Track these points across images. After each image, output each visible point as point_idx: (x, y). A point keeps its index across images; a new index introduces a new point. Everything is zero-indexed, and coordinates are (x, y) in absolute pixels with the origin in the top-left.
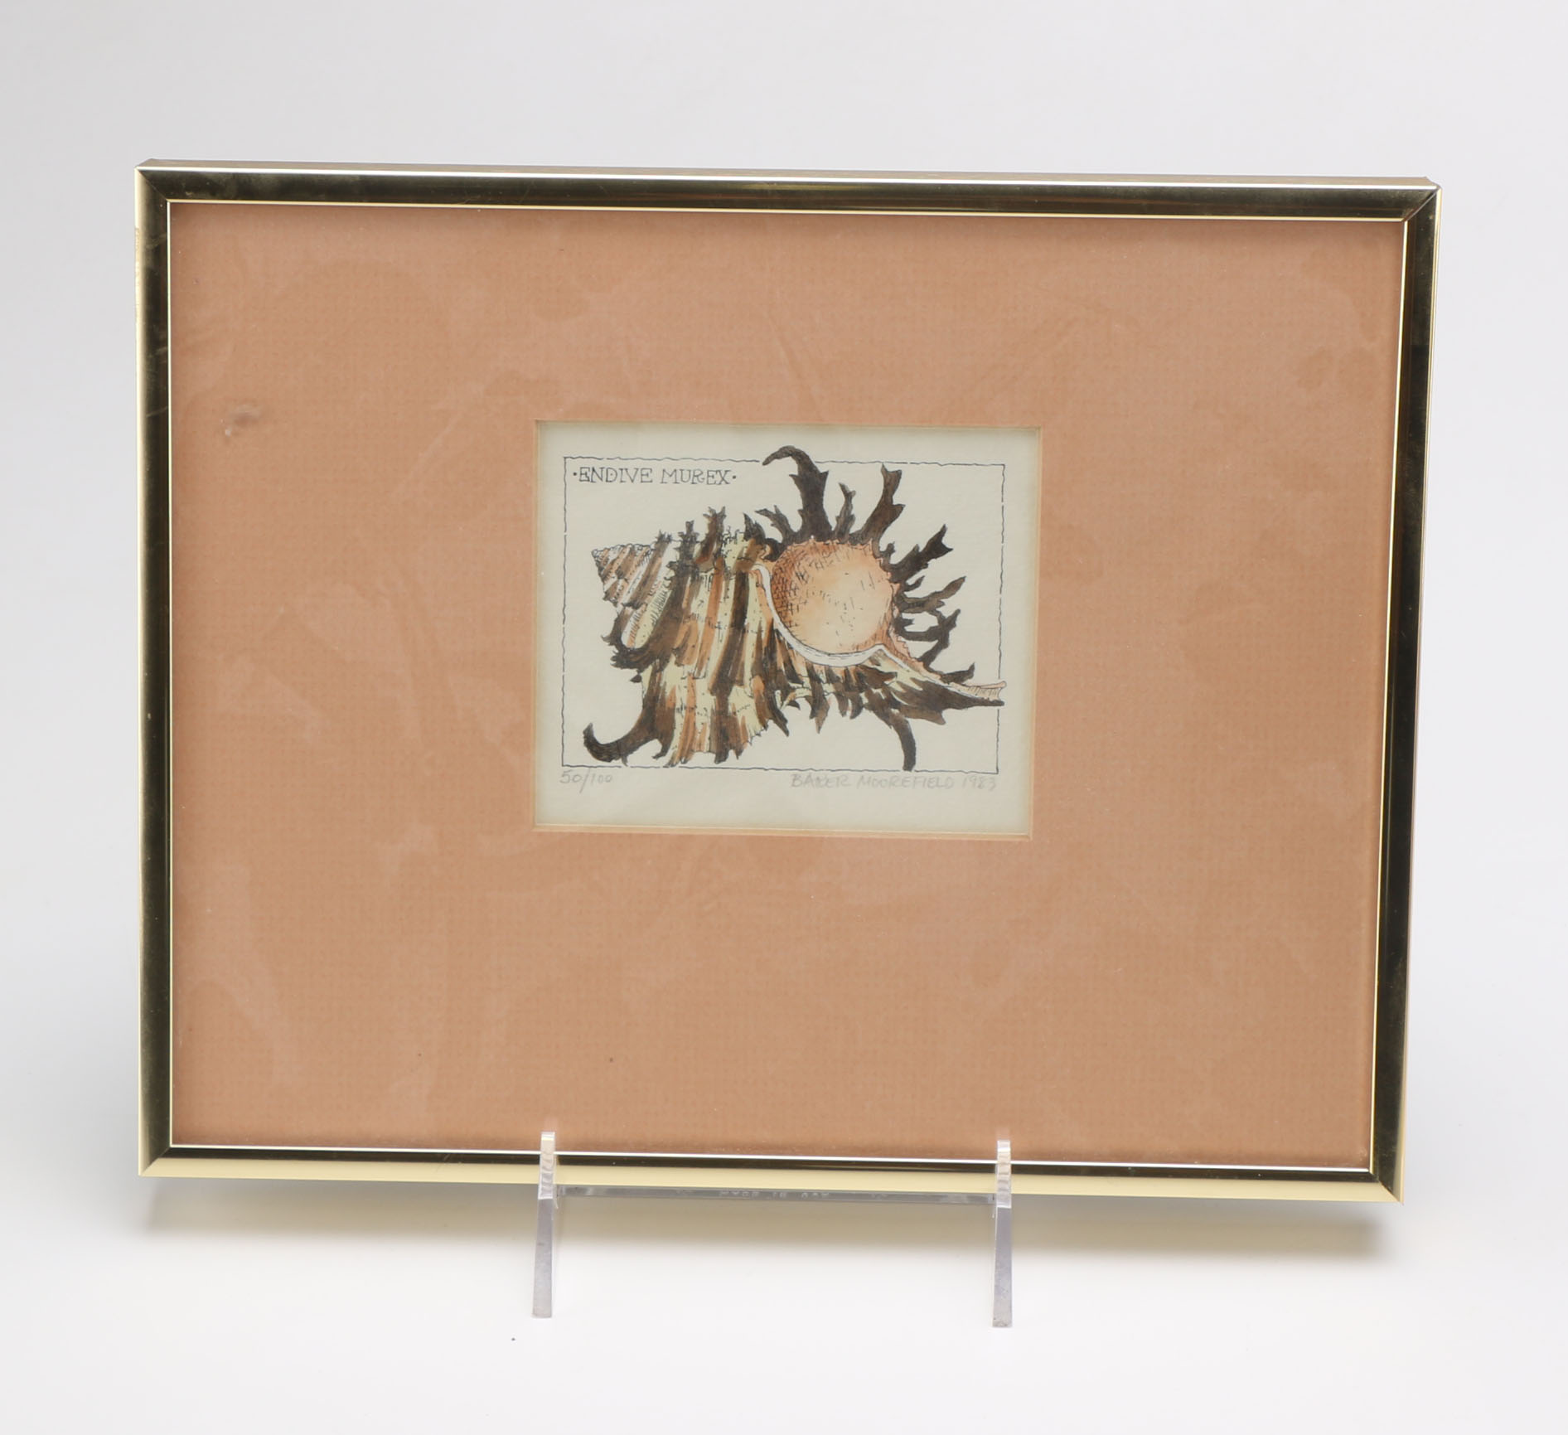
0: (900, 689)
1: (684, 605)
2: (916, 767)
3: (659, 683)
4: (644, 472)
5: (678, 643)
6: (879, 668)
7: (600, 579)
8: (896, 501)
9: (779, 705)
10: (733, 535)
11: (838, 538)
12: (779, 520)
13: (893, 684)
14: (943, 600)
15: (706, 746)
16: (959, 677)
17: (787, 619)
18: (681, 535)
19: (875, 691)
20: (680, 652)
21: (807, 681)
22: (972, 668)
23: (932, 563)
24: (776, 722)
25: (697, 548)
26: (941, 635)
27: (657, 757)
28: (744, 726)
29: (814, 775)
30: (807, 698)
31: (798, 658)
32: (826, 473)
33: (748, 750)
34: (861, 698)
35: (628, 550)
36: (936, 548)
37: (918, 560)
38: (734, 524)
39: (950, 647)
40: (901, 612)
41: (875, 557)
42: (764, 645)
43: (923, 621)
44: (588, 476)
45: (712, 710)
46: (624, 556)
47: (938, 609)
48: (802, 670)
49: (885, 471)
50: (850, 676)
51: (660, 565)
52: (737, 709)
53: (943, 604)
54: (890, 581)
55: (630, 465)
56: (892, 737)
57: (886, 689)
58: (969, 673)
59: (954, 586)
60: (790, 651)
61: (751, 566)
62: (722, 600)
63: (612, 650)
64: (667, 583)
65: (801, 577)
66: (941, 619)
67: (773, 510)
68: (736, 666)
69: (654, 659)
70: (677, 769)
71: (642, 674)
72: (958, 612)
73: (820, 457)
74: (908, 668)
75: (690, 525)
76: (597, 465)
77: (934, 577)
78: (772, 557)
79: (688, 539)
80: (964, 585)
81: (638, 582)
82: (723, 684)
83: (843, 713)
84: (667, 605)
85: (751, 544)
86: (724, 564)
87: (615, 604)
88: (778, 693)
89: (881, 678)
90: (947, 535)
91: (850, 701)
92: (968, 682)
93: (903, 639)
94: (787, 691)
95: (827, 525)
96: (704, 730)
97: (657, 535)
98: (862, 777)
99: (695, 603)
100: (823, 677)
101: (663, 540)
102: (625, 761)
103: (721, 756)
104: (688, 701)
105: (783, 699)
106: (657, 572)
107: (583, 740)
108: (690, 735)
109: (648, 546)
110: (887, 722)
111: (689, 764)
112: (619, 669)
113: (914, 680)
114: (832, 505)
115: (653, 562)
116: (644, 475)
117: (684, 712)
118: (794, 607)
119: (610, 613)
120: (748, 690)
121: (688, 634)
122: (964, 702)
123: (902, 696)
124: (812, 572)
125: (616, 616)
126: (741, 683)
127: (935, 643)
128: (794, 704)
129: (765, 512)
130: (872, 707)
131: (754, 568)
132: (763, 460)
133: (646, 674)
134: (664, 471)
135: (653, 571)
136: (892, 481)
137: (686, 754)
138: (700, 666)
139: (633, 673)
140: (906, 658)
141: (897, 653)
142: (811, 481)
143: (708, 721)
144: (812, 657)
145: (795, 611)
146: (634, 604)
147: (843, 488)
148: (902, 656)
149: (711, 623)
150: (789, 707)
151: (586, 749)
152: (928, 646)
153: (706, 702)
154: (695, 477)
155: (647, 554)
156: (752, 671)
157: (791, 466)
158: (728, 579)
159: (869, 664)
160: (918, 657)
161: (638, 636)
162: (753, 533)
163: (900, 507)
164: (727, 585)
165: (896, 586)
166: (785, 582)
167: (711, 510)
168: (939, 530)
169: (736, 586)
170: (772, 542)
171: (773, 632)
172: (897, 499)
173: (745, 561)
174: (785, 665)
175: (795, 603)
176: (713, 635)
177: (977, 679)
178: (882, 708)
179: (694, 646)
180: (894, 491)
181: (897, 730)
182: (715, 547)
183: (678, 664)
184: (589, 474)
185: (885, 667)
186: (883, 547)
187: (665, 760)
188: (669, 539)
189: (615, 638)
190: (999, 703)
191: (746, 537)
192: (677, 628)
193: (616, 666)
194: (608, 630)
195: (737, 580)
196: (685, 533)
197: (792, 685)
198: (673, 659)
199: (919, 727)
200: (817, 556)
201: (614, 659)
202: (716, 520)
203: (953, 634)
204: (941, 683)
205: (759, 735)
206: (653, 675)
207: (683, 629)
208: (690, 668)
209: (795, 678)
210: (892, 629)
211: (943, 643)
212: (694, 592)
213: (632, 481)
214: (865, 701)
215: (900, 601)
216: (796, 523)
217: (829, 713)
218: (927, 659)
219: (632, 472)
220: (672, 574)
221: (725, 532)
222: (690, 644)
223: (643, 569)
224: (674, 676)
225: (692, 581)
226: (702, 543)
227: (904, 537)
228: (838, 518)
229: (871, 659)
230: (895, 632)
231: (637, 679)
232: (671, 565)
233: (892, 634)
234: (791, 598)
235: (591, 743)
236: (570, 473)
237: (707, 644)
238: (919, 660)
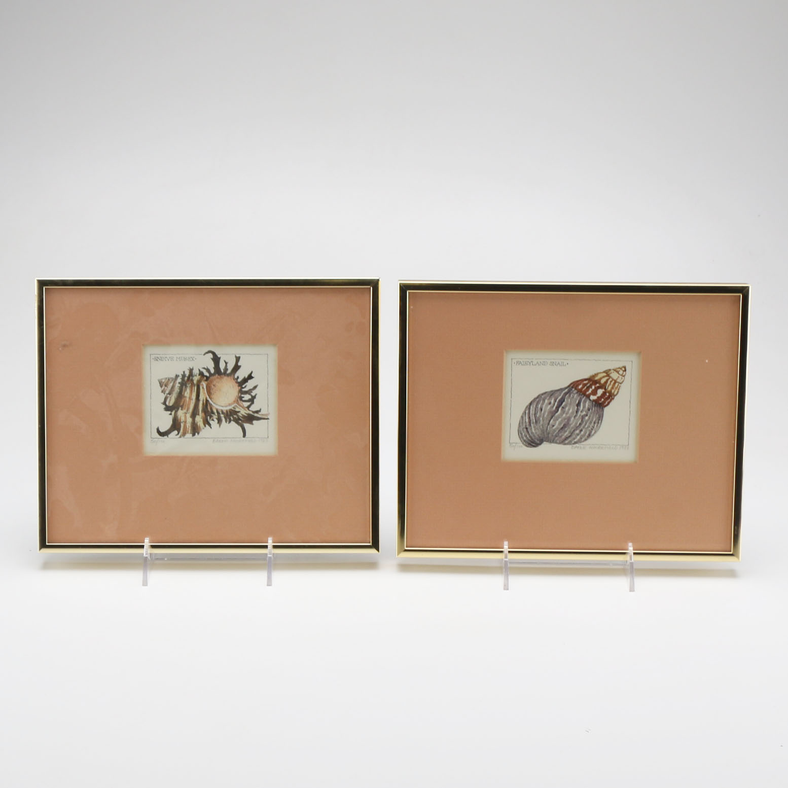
0: (241, 416)
1: (183, 394)
2: (246, 436)
3: (177, 415)
5: (181, 404)
6: (235, 410)
9: (209, 420)
10: (196, 374)
11: (224, 375)
12: (208, 370)
13: (240, 414)
14: (252, 391)
15: (190, 432)
16: (257, 412)
17: (211, 397)
18: (182, 375)
19: (235, 416)
20: (182, 406)
21: (216, 414)
22: (261, 409)
23: (249, 381)
24: (208, 425)
25: (186, 378)
26: (252, 400)
27: (177, 435)
28: (200, 426)
29: (219, 439)
30: (216, 418)
31: (214, 408)
32: (220, 357)
33: (201, 433)
34: (231, 418)
35: (167, 379)
36: (250, 377)
37: (245, 380)
38: (196, 372)
40: (241, 394)
41: (234, 380)
42: (205, 404)
43: (247, 397)
44: (156, 359)
45: (191, 423)
46: (167, 381)
47: (251, 394)
48: (215, 411)
49: (236, 357)
50: (228, 412)
51: (176, 383)
52: (198, 422)
54: (238, 386)
55: (168, 356)
56: (240, 428)
57: (238, 416)
58: (260, 411)
59: (255, 387)
60: (212, 406)
62: (193, 392)
63: (164, 406)
64: (178, 388)
65: (214, 385)
66: (252, 396)
67: (206, 368)
68: (197, 410)
69: (175, 409)
70: (182, 439)
72: (256, 394)
73: (219, 353)
74: (243, 410)
75: (184, 372)
76: (159, 356)
78: (206, 380)
79: (184, 376)
81: (170, 388)
82: (194, 415)
83: (226, 422)
84: (178, 394)
85: (200, 377)
86: (193, 382)
87: (164, 394)
88: (209, 417)
89: (236, 413)
90: (253, 373)
91: (228, 419)
92: (260, 413)
93: (242, 402)
94: (211, 417)
95: (221, 372)
96: (189, 428)
98: (232, 440)
99: (186, 393)
100: (221, 413)
101: (177, 376)
102: (168, 436)
103: (194, 435)
104: (185, 420)
106: (175, 385)
108: (185, 429)
109: (173, 378)
110: (238, 425)
111: (185, 437)
113: (246, 414)
114: (222, 366)
115: (174, 382)
116: (172, 359)
117: (183, 423)
119: (163, 397)
120: (201, 416)
121: (184, 402)
122: (258, 419)
124: (217, 384)
125: (165, 397)
126: (199, 415)
127: (251, 402)
128: (213, 420)
129: (204, 368)
130: (234, 421)
131: (202, 383)
133: (173, 413)
134: (177, 357)
136: (238, 359)
137: (184, 434)
138: (187, 411)
139: (169, 412)
140: (243, 407)
141: (240, 405)
142: (216, 360)
143: (190, 425)
144: (217, 407)
145: (213, 395)
146: (170, 394)
147: (225, 361)
148: (241, 406)
149: (190, 398)
152: (248, 404)
153: (189, 420)
154: (185, 359)
155: (173, 380)
156: (201, 411)
157: (211, 355)
158: (194, 386)
159: (233, 409)
161: (171, 402)
162: (201, 374)
163: (240, 366)
164: (194, 388)
165: (240, 388)
166: (210, 387)
167: (190, 368)
168: (251, 372)
169: (197, 388)
170: (206, 376)
171: (207, 401)
172: (239, 364)
173: (199, 382)
174: (210, 409)
175: (213, 393)
176: (191, 402)
177: (262, 412)
178: (237, 421)
180: (238, 362)
181: (241, 426)
182: (191, 378)
183: (182, 410)
185: (237, 410)
186: (236, 377)
187: (179, 436)
189: (164, 403)
190: (268, 419)
191: (199, 375)
192: (181, 400)
193: (165, 411)
194: (163, 400)
197: (213, 415)
198: (180, 408)
199: (246, 426)
200: (218, 380)
201: (164, 409)
202: (191, 370)
203: (255, 400)
204: (253, 414)
205: (204, 429)
206: (175, 413)
207: (183, 400)
208: (185, 411)
209: (213, 413)
211: (253, 403)
212: (186, 390)
213: (168, 360)
215: (241, 392)
216: (212, 371)
217: (222, 422)
218: (248, 407)
219: (168, 358)
220: (180, 385)
221: (194, 374)
222: (185, 404)
223: (171, 384)
224: (180, 413)
225: (185, 387)
228: (224, 369)
229: (233, 407)
230: (240, 400)
231: (171, 414)
232: (179, 383)
234: (212, 391)
235: (158, 432)
236: (152, 358)
237: (189, 404)
238: (246, 407)
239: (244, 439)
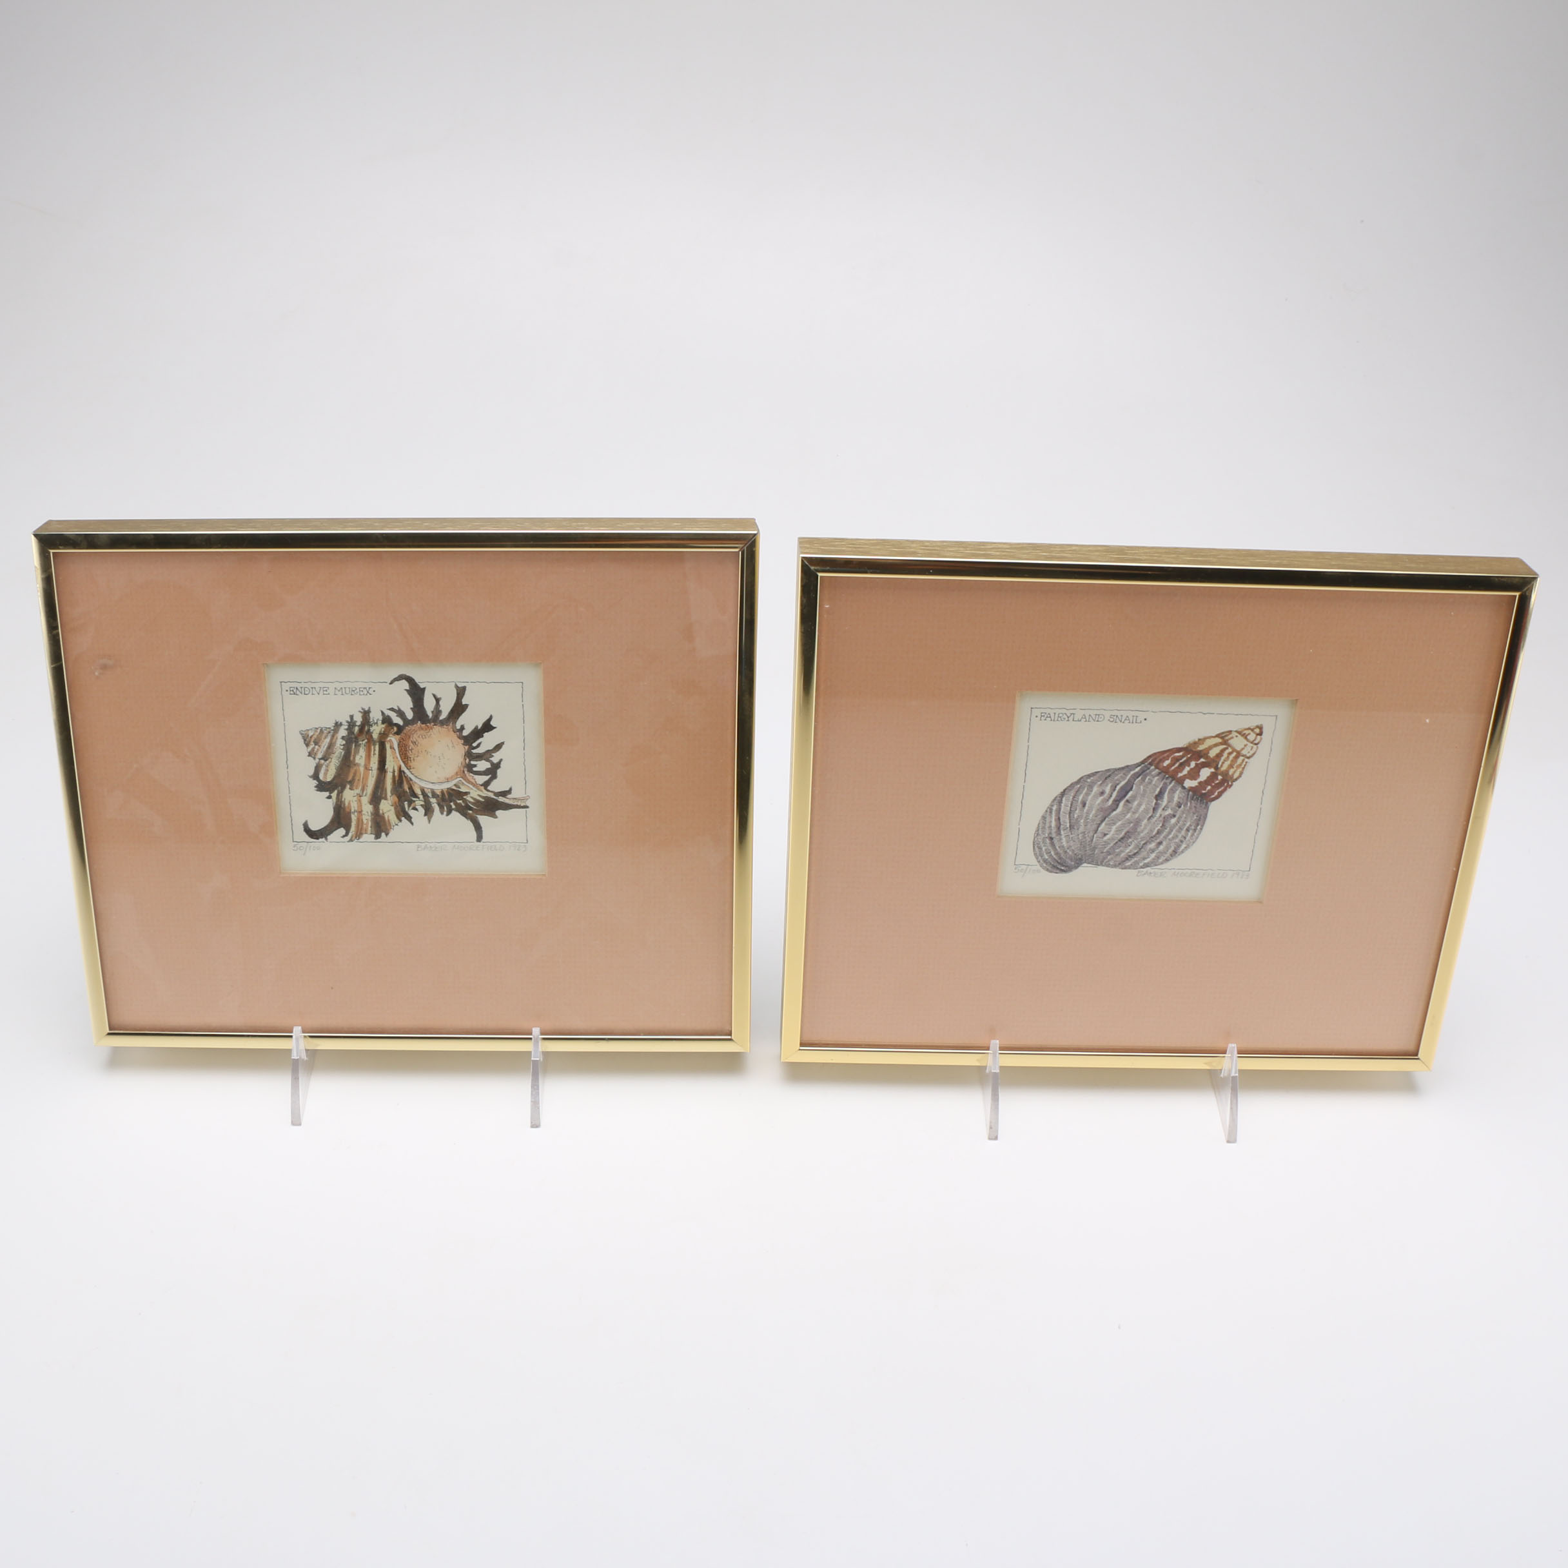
0: (472, 801)
1: (352, 758)
2: (483, 840)
3: (341, 799)
4: (325, 689)
5: (350, 778)
6: (460, 790)
7: (304, 745)
8: (463, 703)
9: (407, 809)
10: (376, 721)
11: (433, 722)
12: (401, 714)
13: (468, 798)
14: (493, 754)
15: (369, 831)
16: (504, 794)
17: (408, 765)
18: (348, 722)
19: (459, 802)
20: (351, 783)
21: (421, 797)
22: (511, 789)
23: (486, 734)
24: (406, 818)
25: (356, 729)
26: (493, 771)
27: (344, 836)
28: (389, 820)
29: (428, 845)
30: (421, 805)
31: (416, 785)
32: (424, 688)
33: (392, 833)
34: (451, 806)
35: (319, 730)
36: (488, 727)
37: (478, 733)
38: (375, 716)
39: (498, 778)
40: (470, 760)
41: (454, 732)
42: (397, 778)
43: (482, 765)
44: (294, 692)
45: (371, 813)
46: (317, 734)
47: (491, 759)
48: (418, 792)
49: (457, 687)
50: (445, 796)
51: (337, 738)
52: (385, 811)
53: (493, 756)
54: (463, 744)
55: (317, 686)
56: (469, 825)
57: (465, 801)
58: (509, 791)
59: (498, 747)
60: (411, 782)
61: (387, 738)
62: (372, 755)
63: (315, 783)
64: (342, 747)
65: (414, 743)
66: (492, 764)
67: (397, 708)
68: (382, 791)
69: (338, 787)
70: (355, 843)
71: (332, 795)
72: (501, 760)
73: (420, 679)
74: (475, 789)
75: (352, 717)
76: (299, 685)
77: (487, 742)
78: (397, 733)
79: (351, 724)
80: (504, 746)
81: (326, 747)
82: (376, 799)
83: (442, 813)
84: (343, 759)
85: (386, 726)
86: (372, 736)
87: (314, 758)
88: (406, 803)
89: (461, 795)
90: (493, 720)
91: (445, 808)
92: (509, 796)
93: (472, 775)
94: (411, 802)
95: (427, 716)
96: (368, 823)
97: (334, 722)
98: (454, 846)
99: (357, 758)
100: (430, 795)
101: (338, 725)
102: (326, 839)
103: (378, 836)
104: (358, 807)
105: (409, 807)
106: (336, 742)
107: (303, 829)
108: (360, 827)
109: (329, 728)
110: (466, 817)
111: (361, 840)
112: (319, 792)
113: (479, 796)
114: (429, 705)
115: (333, 736)
116: (325, 690)
117: (356, 814)
118: (412, 759)
119: (311, 764)
120: (390, 802)
121: (355, 774)
122: (507, 807)
123: (473, 803)
124: (420, 740)
125: (315, 765)
126: (386, 799)
127: (490, 776)
128: (415, 809)
129: (392, 709)
130: (457, 810)
131: (389, 739)
132: (389, 682)
133: (334, 794)
134: (335, 688)
135: (334, 740)
136: (461, 692)
137: (359, 835)
138: (363, 790)
139: (327, 794)
140: (475, 785)
141: (469, 782)
142: (416, 693)
143: (369, 818)
144: (423, 784)
145: (412, 761)
146: (325, 758)
147: (434, 696)
148: (472, 784)
149: (367, 768)
150: (413, 811)
151: (305, 833)
152: (486, 778)
153: (368, 809)
154: (353, 691)
155: (329, 732)
156: (391, 792)
157: (405, 685)
158: (374, 745)
159: (454, 788)
160: (481, 783)
161: (329, 773)
162: (387, 720)
163: (467, 706)
164: (374, 748)
165: (467, 747)
166: (406, 746)
167: (363, 709)
168: (488, 717)
169: (379, 748)
170: (396, 725)
171: (401, 772)
172: (464, 702)
173: (383, 736)
174: (409, 789)
175: (412, 756)
176: (369, 775)
177: (513, 795)
178: (464, 810)
179: (359, 780)
180: (462, 697)
181: (472, 821)
182: (366, 728)
183: (351, 789)
184: (295, 691)
185: (463, 789)
186: (458, 727)
187: (348, 838)
188: (341, 724)
189: (315, 776)
190: (526, 807)
191: (383, 723)
192: (349, 771)
193: (317, 790)
194: (312, 772)
195: (379, 746)
196: (349, 720)
197: (414, 799)
198: (348, 786)
199: (483, 819)
200: (422, 732)
201: (316, 787)
202: (366, 714)
204: (495, 797)
205: (397, 825)
206: (338, 795)
207: (352, 771)
208: (358, 791)
209: (416, 796)
210: (466, 770)
211: (494, 776)
212: (357, 752)
213: (319, 694)
214: (454, 807)
215: (469, 755)
216: (410, 715)
217: (434, 813)
218: (486, 785)
219: (318, 690)
220: (344, 742)
221: (371, 720)
222: (357, 778)
223: (328, 740)
224: (349, 795)
225: (355, 746)
226: (359, 726)
227: (469, 721)
228: (432, 712)
229: (455, 785)
230: (468, 771)
231: (329, 797)
232: (343, 738)
233: (466, 772)
234: (410, 754)
235: (308, 830)
236: (284, 690)
237: (366, 778)
238: (482, 785)
239: (478, 843)
